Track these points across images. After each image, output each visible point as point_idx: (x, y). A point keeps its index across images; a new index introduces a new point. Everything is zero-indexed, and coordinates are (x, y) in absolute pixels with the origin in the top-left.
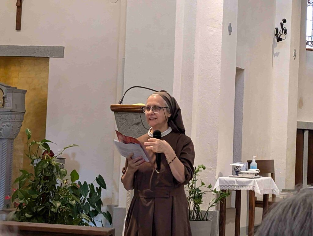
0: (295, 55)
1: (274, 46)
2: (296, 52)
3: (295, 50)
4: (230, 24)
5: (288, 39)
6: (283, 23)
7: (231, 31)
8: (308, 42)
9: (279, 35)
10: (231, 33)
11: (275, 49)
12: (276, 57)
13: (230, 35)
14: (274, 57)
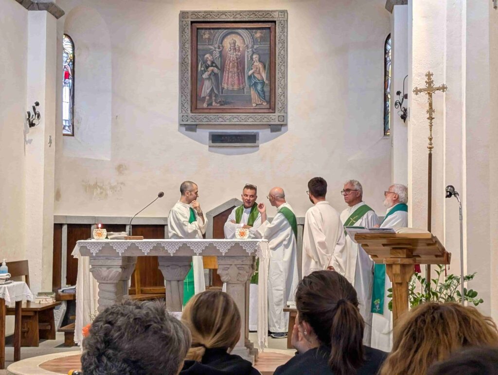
0: (50, 142)
1: (25, 133)
2: (52, 138)
3: (50, 136)
5: (42, 124)
6: (36, 107)
8: (65, 126)
9: (31, 120)
11: (27, 135)
12: (28, 144)
14: (26, 145)
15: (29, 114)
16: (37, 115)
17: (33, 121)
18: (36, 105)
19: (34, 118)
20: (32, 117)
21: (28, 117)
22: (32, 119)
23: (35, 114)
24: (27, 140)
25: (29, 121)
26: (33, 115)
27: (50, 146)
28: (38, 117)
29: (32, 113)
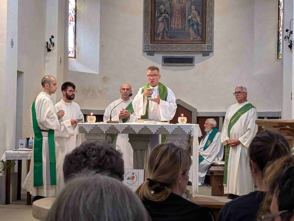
1: (45, 55)
2: (61, 59)
3: (61, 58)
4: (12, 40)
5: (55, 50)
7: (13, 45)
10: (13, 46)
11: (46, 57)
12: (47, 63)
13: (12, 47)
15: (47, 43)
16: (52, 44)
17: (49, 48)
18: (52, 38)
19: (50, 46)
20: (49, 45)
21: (46, 46)
22: (49, 47)
24: (46, 60)
25: (47, 48)
26: (50, 44)
27: (60, 64)
28: (53, 46)
29: (49, 43)
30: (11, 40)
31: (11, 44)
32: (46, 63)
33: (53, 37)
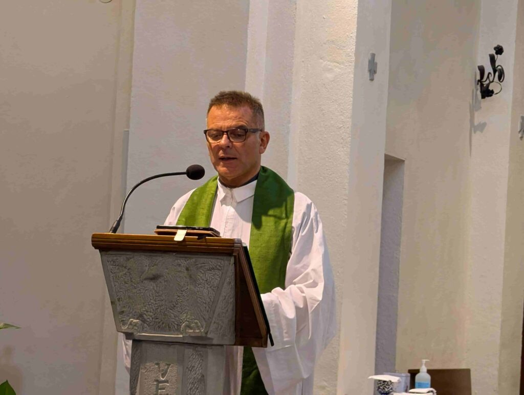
1: (474, 108)
4: (373, 56)
5: (506, 93)
6: (496, 56)
7: (375, 72)
9: (485, 83)
10: (376, 76)
11: (476, 114)
12: (478, 133)
13: (372, 80)
14: (473, 134)
15: (482, 70)
16: (497, 74)
18: (497, 53)
19: (491, 79)
20: (488, 77)
21: (478, 78)
22: (488, 82)
23: (495, 71)
24: (476, 123)
25: (482, 85)
26: (489, 73)
27: (521, 138)
28: (500, 78)
29: (488, 69)
30: (370, 57)
31: (370, 71)
32: (475, 132)
33: (499, 50)
